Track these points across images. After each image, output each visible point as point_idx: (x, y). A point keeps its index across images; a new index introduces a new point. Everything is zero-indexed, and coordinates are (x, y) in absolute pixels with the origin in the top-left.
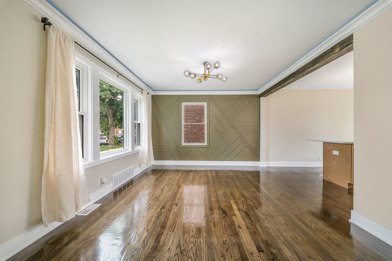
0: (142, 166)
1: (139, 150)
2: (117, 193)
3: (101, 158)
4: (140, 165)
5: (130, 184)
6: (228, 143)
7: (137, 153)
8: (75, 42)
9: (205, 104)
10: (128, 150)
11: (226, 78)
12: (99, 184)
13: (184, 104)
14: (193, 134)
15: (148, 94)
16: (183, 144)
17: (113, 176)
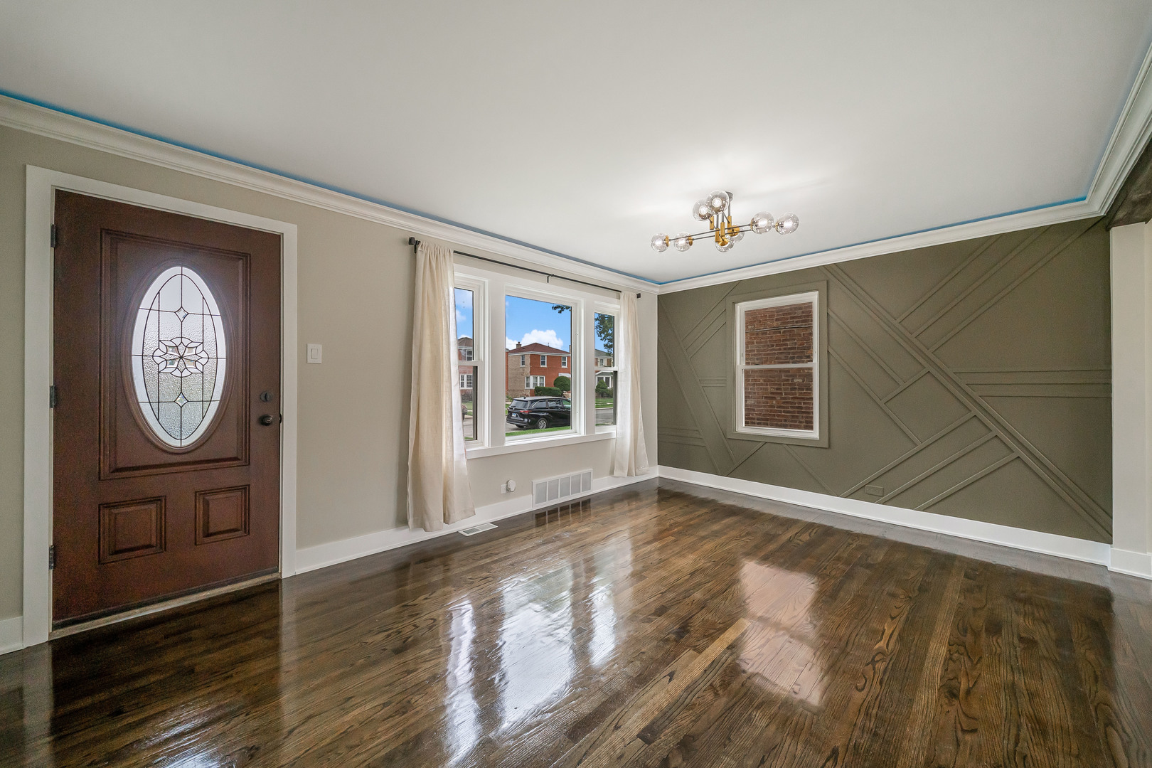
0: (616, 474)
1: (610, 434)
2: (542, 518)
3: (507, 444)
4: (612, 472)
5: (581, 507)
6: (913, 437)
7: (606, 440)
8: (455, 252)
9: (813, 297)
10: (578, 432)
11: (796, 221)
12: (503, 491)
13: (742, 308)
14: (797, 395)
15: (639, 296)
16: (741, 427)
17: (536, 482)
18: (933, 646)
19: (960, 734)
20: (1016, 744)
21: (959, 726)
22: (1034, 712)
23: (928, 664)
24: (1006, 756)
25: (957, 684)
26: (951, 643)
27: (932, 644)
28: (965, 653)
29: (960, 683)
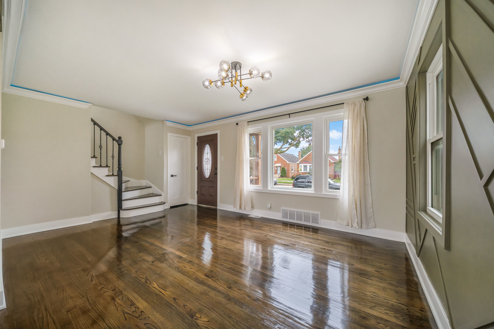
10: (313, 190)
16: (430, 207)
17: (282, 208)
18: (145, 304)
19: (103, 286)
20: (87, 298)
21: (105, 287)
22: (89, 315)
23: (136, 296)
24: (88, 292)
25: (119, 298)
26: (142, 313)
27: (146, 304)
28: (132, 314)
29: (119, 299)
